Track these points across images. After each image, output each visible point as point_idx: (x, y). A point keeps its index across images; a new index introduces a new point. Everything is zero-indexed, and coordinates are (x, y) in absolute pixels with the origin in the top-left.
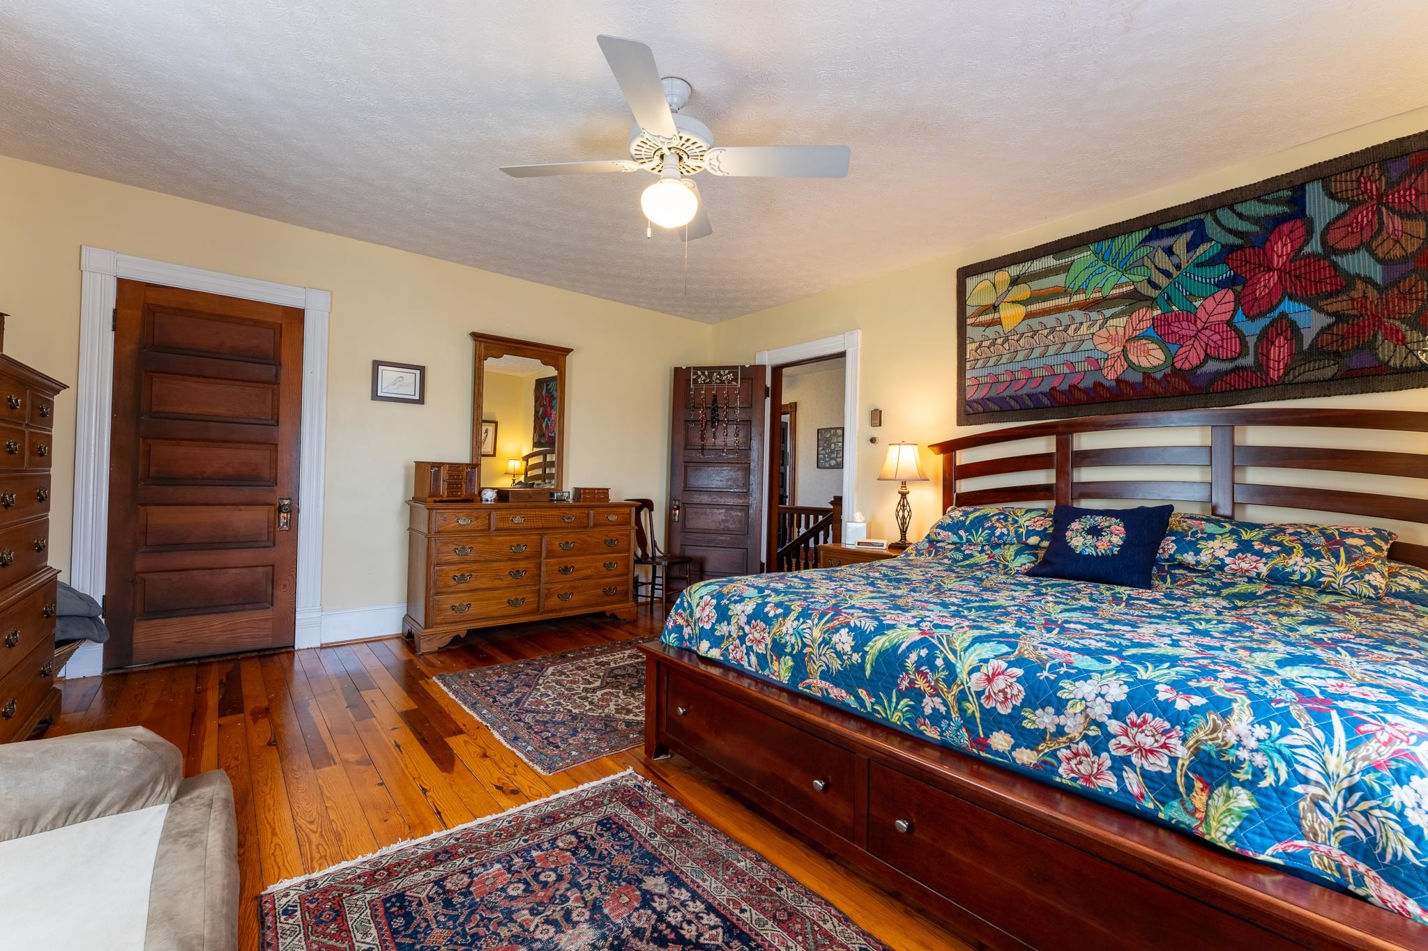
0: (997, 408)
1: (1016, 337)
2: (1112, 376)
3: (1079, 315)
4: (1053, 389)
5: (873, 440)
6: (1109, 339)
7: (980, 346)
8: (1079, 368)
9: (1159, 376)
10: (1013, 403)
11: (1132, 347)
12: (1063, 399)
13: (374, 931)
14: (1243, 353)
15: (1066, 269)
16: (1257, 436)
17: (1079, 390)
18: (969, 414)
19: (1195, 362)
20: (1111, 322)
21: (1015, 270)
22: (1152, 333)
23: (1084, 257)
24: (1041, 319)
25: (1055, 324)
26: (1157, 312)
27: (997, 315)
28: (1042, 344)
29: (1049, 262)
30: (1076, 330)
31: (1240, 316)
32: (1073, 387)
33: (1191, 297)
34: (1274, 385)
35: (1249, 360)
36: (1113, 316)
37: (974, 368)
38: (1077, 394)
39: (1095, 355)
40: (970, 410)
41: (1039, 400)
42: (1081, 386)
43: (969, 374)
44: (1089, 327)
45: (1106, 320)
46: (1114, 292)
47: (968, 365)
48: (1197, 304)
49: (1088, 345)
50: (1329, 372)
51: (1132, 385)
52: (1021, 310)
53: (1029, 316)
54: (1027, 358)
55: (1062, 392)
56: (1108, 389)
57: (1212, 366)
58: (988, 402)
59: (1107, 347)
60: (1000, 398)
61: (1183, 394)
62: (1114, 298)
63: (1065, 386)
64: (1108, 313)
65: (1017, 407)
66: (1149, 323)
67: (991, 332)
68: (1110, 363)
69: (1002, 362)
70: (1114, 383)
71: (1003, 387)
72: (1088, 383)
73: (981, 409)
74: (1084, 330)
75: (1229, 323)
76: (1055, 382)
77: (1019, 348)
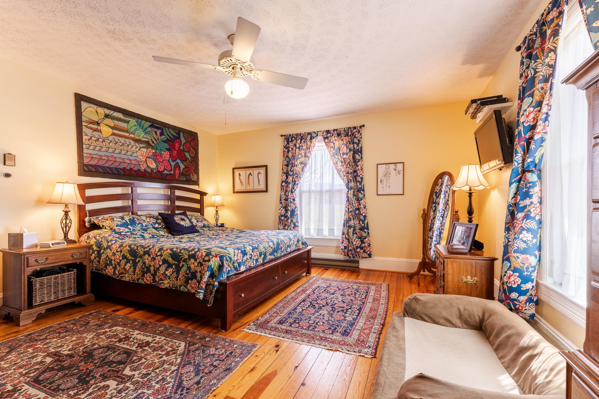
0: (102, 171)
1: (109, 141)
2: (143, 168)
3: (132, 143)
4: (124, 168)
5: (8, 175)
6: (141, 155)
7: (91, 139)
8: (133, 162)
9: (155, 171)
10: (109, 170)
11: (148, 159)
12: (128, 173)
13: (354, 332)
14: (171, 170)
15: (128, 122)
16: (178, 193)
17: (133, 170)
18: (86, 171)
19: (163, 170)
20: (142, 149)
21: (108, 112)
22: (152, 157)
23: (133, 122)
24: (118, 138)
25: (124, 142)
26: (154, 151)
27: (99, 128)
28: (119, 149)
29: (120, 115)
30: (132, 148)
31: (170, 160)
32: (131, 169)
33: (161, 150)
34: (176, 180)
35: (172, 172)
36: (143, 147)
37: (88, 149)
38: (133, 172)
39: (138, 159)
40: (87, 169)
41: (119, 171)
42: (134, 169)
43: (85, 151)
44: (136, 148)
45: (141, 148)
46: (143, 139)
47: (84, 146)
48: (163, 153)
49: (135, 155)
50: (185, 179)
51: (148, 173)
52: (110, 131)
53: (113, 134)
54: (113, 152)
55: (127, 170)
56: (142, 172)
57: (166, 172)
58: (98, 168)
59: (141, 157)
60: (103, 167)
61: (160, 179)
62: (143, 141)
63: (128, 168)
64: (142, 145)
65: (110, 172)
66: (152, 154)
67: (96, 134)
68: (142, 163)
69: (102, 150)
70: (143, 171)
71: (104, 162)
72: (136, 168)
73: (94, 170)
74: (134, 148)
75: (169, 160)
76: (125, 166)
77: (110, 147)
